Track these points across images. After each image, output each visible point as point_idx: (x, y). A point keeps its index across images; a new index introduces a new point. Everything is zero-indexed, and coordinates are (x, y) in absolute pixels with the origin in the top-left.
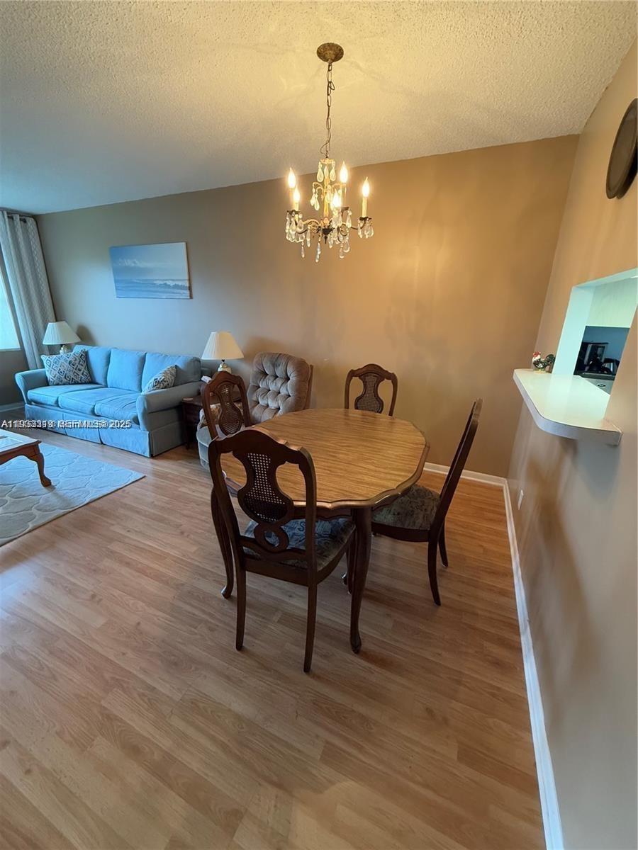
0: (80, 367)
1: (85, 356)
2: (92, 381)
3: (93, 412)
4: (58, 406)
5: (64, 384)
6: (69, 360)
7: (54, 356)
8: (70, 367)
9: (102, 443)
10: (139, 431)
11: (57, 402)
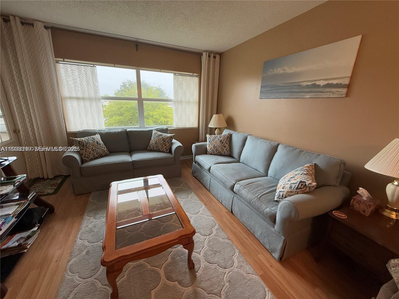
0: (226, 144)
1: (230, 137)
2: (230, 155)
3: (232, 188)
4: (210, 172)
5: (215, 155)
6: (220, 139)
7: (213, 136)
8: (220, 145)
9: (232, 212)
10: (273, 230)
11: (209, 169)
